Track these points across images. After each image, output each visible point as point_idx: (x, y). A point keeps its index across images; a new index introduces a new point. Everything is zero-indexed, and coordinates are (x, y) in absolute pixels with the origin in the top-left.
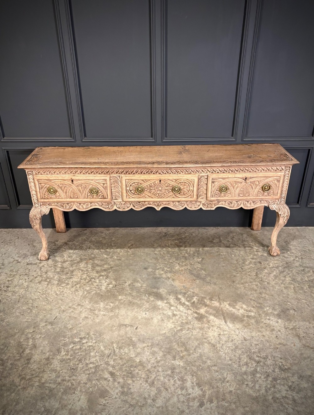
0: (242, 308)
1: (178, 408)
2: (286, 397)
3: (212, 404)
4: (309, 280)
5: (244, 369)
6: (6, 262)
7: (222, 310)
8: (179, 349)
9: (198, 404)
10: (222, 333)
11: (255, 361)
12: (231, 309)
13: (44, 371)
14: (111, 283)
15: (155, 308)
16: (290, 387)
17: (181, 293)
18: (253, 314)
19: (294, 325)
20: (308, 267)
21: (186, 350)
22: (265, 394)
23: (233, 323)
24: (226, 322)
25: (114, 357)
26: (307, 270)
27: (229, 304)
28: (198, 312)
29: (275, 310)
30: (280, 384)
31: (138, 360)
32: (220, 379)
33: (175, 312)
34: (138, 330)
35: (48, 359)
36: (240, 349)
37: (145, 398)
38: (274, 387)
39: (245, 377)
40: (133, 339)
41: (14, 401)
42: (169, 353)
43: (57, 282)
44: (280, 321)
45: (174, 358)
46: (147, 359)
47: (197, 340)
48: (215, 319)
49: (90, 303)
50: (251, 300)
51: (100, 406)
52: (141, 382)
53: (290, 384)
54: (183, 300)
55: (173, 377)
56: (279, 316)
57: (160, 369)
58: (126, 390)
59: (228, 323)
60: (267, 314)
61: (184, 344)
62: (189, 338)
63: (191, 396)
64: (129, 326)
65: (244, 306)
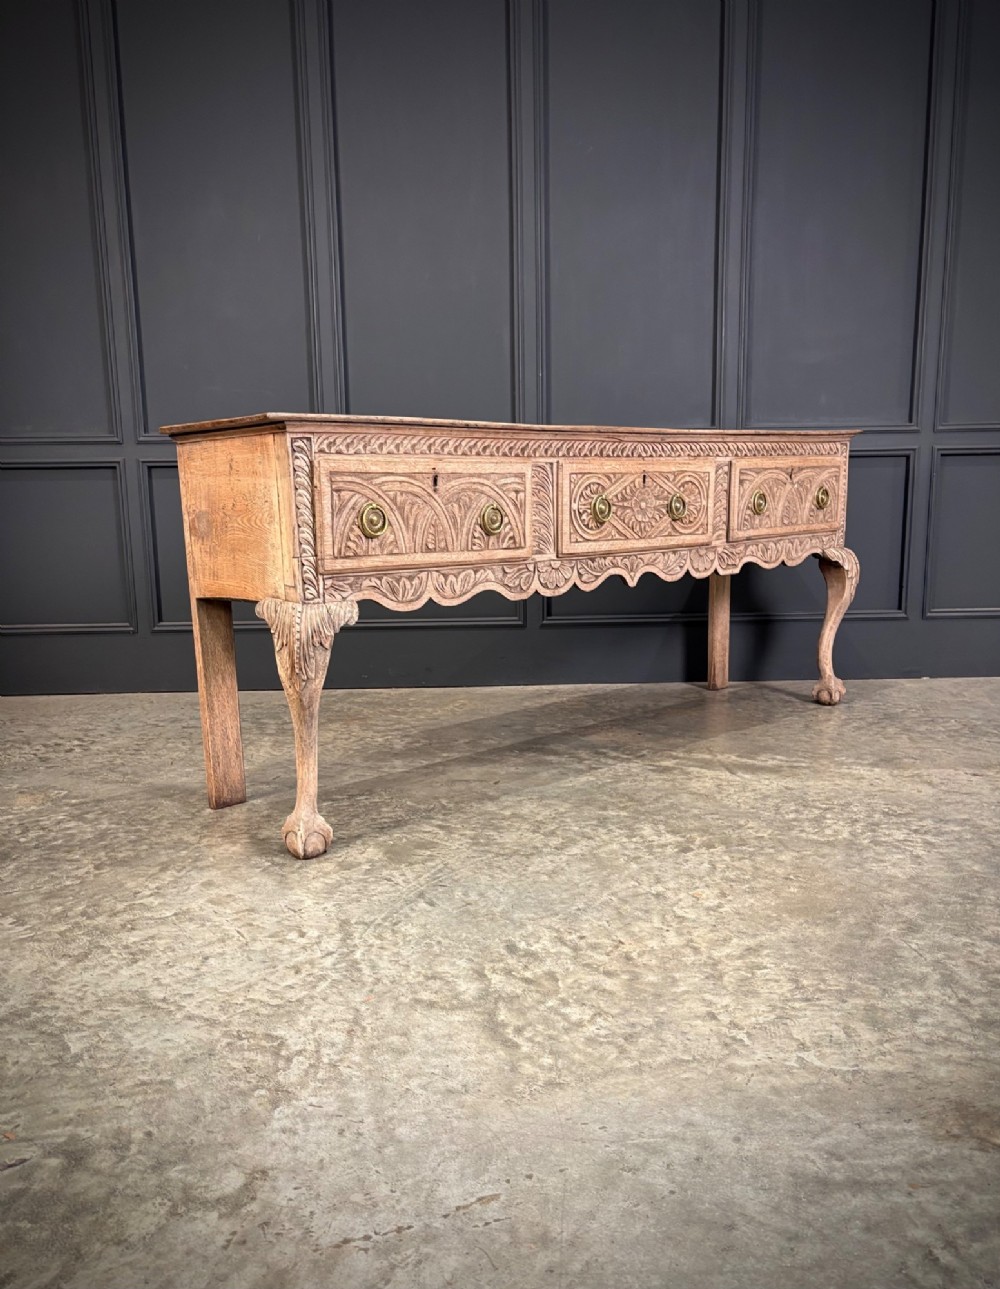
0: (773, 759)
1: (624, 855)
2: (905, 840)
3: (711, 850)
4: (950, 731)
5: (792, 816)
6: (125, 726)
7: (719, 761)
8: (613, 801)
9: (676, 850)
10: (724, 783)
11: (820, 808)
12: (744, 760)
13: (259, 828)
14: (419, 742)
15: (539, 763)
16: (916, 831)
17: (606, 748)
18: (803, 765)
19: (916, 772)
20: (942, 718)
21: (631, 799)
22: (851, 838)
23: (753, 773)
24: (732, 773)
25: (443, 812)
26: (941, 720)
27: (738, 756)
28: (657, 764)
29: (863, 759)
30: (887, 828)
31: (507, 813)
32: (730, 826)
33: (594, 766)
34: (499, 785)
35: (268, 816)
36: (776, 798)
37: (536, 848)
38: (874, 831)
39: (795, 823)
40: (491, 794)
41: (190, 857)
42: (588, 804)
43: (269, 744)
44: (877, 770)
45: (605, 809)
46: (532, 812)
47: (658, 790)
48: (703, 771)
49: (367, 761)
50: (797, 751)
51: (420, 857)
52: (520, 833)
53: (914, 828)
54: (614, 754)
55: (604, 827)
56: (874, 765)
57: (568, 820)
58: (482, 841)
59: (740, 774)
60: (842, 764)
61: (624, 795)
62: (639, 790)
63: (655, 843)
64: (475, 781)
65: (778, 757)
